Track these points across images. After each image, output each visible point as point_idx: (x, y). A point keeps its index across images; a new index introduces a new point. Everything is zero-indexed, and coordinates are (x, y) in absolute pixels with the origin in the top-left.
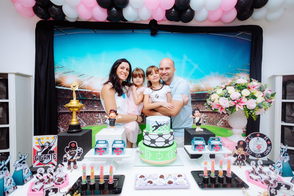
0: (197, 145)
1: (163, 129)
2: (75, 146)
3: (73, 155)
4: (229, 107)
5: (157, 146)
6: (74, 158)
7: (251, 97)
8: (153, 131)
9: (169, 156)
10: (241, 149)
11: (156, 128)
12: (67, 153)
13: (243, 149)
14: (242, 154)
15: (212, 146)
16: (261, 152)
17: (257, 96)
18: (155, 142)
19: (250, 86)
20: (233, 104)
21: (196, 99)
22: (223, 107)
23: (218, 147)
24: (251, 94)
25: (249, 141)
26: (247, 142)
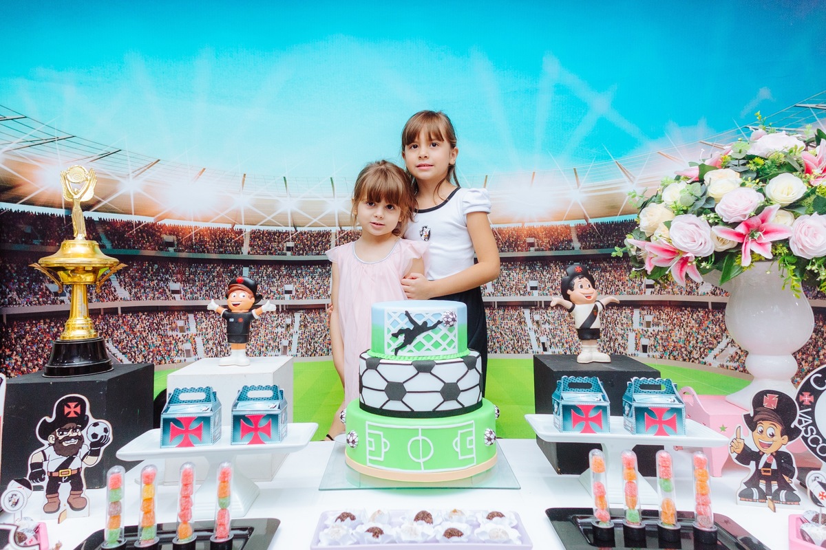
0: (575, 408)
1: (433, 342)
2: (79, 412)
3: (71, 453)
4: (712, 252)
5: (413, 411)
6: (76, 464)
7: (811, 209)
8: (397, 350)
9: (458, 450)
10: (770, 429)
11: (408, 341)
12: (43, 445)
13: (779, 428)
14: (777, 452)
15: (640, 411)
18: (405, 392)
19: (808, 162)
20: (731, 241)
21: (602, 247)
22: (688, 255)
23: (667, 417)
24: (813, 192)
25: (816, 400)
26: (807, 403)
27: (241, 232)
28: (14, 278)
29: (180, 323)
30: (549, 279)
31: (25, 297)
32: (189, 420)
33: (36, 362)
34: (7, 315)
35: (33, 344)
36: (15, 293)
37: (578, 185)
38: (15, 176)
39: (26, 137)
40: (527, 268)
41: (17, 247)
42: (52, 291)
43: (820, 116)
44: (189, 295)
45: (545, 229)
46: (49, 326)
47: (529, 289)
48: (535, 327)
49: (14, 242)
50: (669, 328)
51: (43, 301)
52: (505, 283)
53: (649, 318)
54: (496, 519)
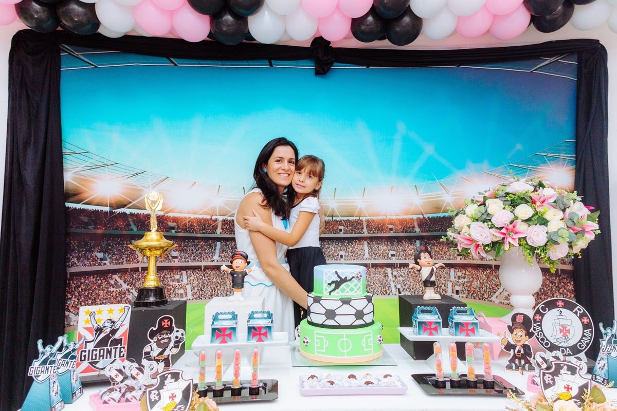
0: (424, 323)
1: (350, 287)
2: (169, 325)
4: (490, 242)
5: (340, 325)
7: (536, 222)
8: (330, 292)
9: (364, 346)
10: (520, 332)
13: (524, 332)
14: (523, 344)
15: (457, 324)
16: (572, 342)
17: (548, 219)
18: (335, 315)
19: (535, 198)
20: (499, 237)
21: (432, 231)
22: (479, 243)
23: (470, 327)
24: (537, 214)
25: (542, 318)
26: (538, 320)
27: (216, 220)
28: (76, 250)
29: (177, 277)
30: (402, 250)
31: (82, 262)
32: (225, 329)
33: (87, 302)
34: (70, 273)
35: (86, 290)
36: (76, 259)
37: (418, 195)
38: (80, 187)
39: (87, 164)
40: (389, 243)
41: (78, 231)
42: (99, 257)
43: (549, 160)
44: (183, 260)
45: (399, 220)
46: (96, 279)
47: (390, 256)
48: (394, 279)
49: (76, 227)
50: (471, 280)
51: (93, 264)
52: (376, 252)
53: (459, 274)
54: (388, 377)
